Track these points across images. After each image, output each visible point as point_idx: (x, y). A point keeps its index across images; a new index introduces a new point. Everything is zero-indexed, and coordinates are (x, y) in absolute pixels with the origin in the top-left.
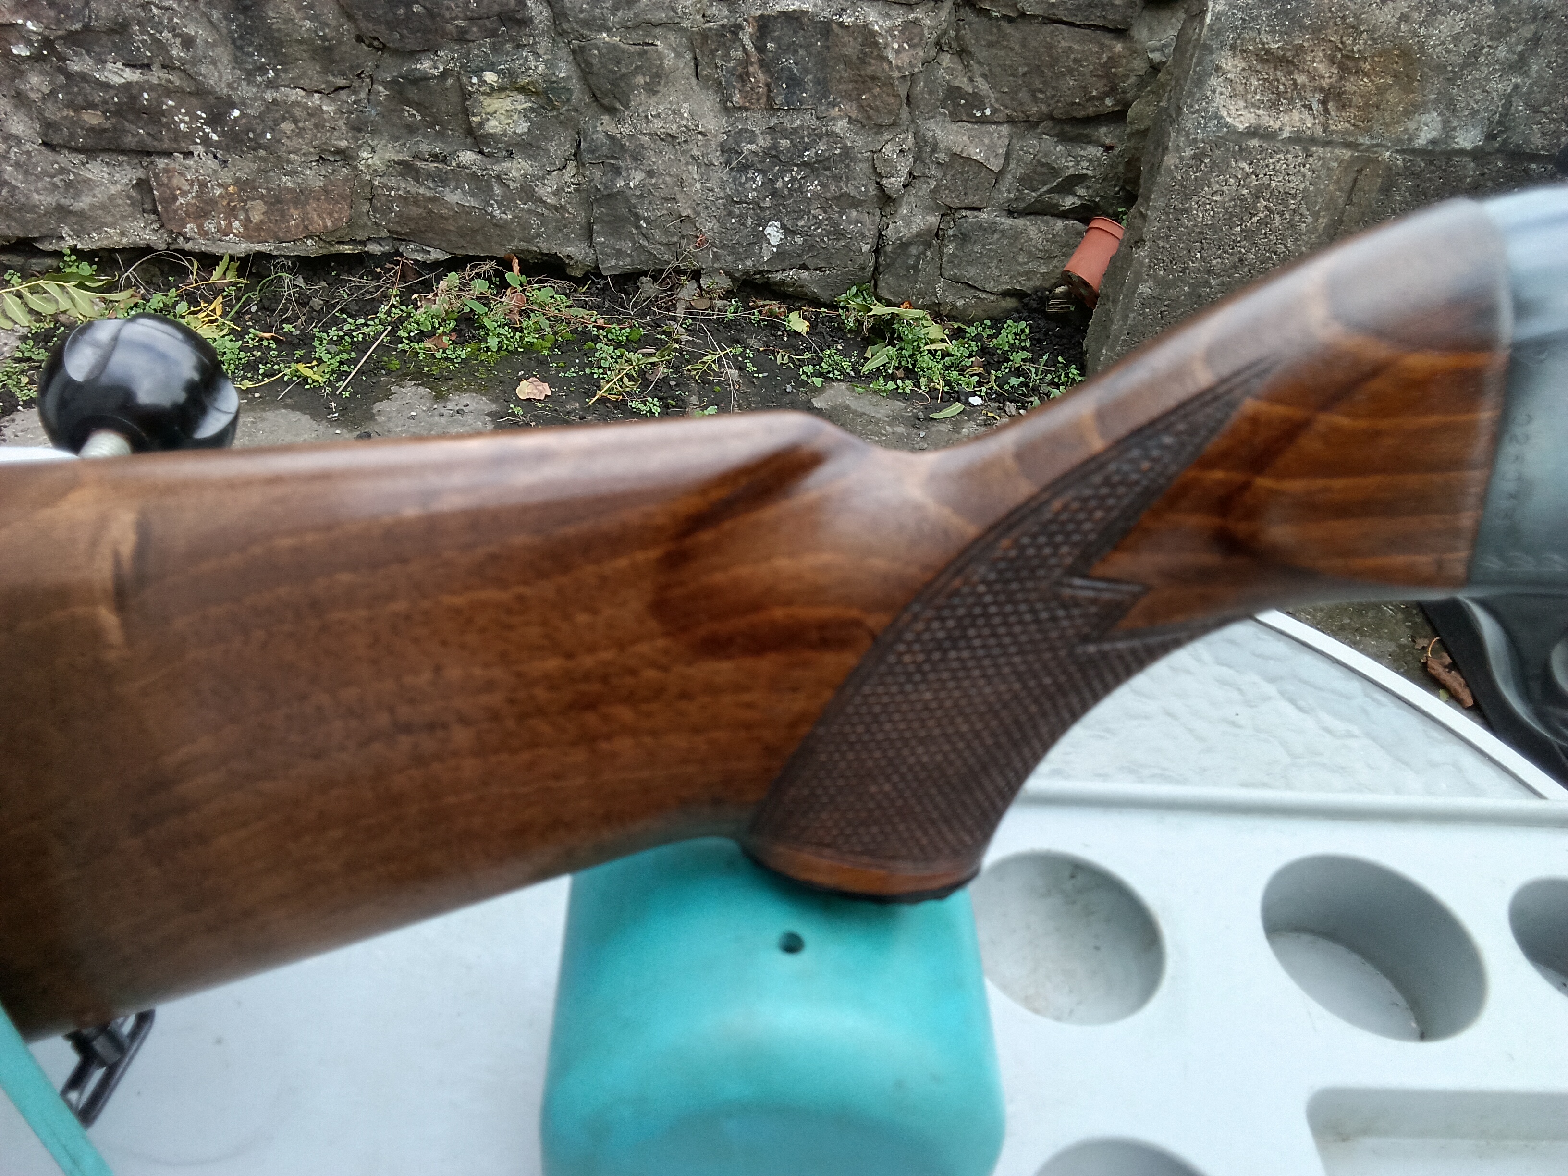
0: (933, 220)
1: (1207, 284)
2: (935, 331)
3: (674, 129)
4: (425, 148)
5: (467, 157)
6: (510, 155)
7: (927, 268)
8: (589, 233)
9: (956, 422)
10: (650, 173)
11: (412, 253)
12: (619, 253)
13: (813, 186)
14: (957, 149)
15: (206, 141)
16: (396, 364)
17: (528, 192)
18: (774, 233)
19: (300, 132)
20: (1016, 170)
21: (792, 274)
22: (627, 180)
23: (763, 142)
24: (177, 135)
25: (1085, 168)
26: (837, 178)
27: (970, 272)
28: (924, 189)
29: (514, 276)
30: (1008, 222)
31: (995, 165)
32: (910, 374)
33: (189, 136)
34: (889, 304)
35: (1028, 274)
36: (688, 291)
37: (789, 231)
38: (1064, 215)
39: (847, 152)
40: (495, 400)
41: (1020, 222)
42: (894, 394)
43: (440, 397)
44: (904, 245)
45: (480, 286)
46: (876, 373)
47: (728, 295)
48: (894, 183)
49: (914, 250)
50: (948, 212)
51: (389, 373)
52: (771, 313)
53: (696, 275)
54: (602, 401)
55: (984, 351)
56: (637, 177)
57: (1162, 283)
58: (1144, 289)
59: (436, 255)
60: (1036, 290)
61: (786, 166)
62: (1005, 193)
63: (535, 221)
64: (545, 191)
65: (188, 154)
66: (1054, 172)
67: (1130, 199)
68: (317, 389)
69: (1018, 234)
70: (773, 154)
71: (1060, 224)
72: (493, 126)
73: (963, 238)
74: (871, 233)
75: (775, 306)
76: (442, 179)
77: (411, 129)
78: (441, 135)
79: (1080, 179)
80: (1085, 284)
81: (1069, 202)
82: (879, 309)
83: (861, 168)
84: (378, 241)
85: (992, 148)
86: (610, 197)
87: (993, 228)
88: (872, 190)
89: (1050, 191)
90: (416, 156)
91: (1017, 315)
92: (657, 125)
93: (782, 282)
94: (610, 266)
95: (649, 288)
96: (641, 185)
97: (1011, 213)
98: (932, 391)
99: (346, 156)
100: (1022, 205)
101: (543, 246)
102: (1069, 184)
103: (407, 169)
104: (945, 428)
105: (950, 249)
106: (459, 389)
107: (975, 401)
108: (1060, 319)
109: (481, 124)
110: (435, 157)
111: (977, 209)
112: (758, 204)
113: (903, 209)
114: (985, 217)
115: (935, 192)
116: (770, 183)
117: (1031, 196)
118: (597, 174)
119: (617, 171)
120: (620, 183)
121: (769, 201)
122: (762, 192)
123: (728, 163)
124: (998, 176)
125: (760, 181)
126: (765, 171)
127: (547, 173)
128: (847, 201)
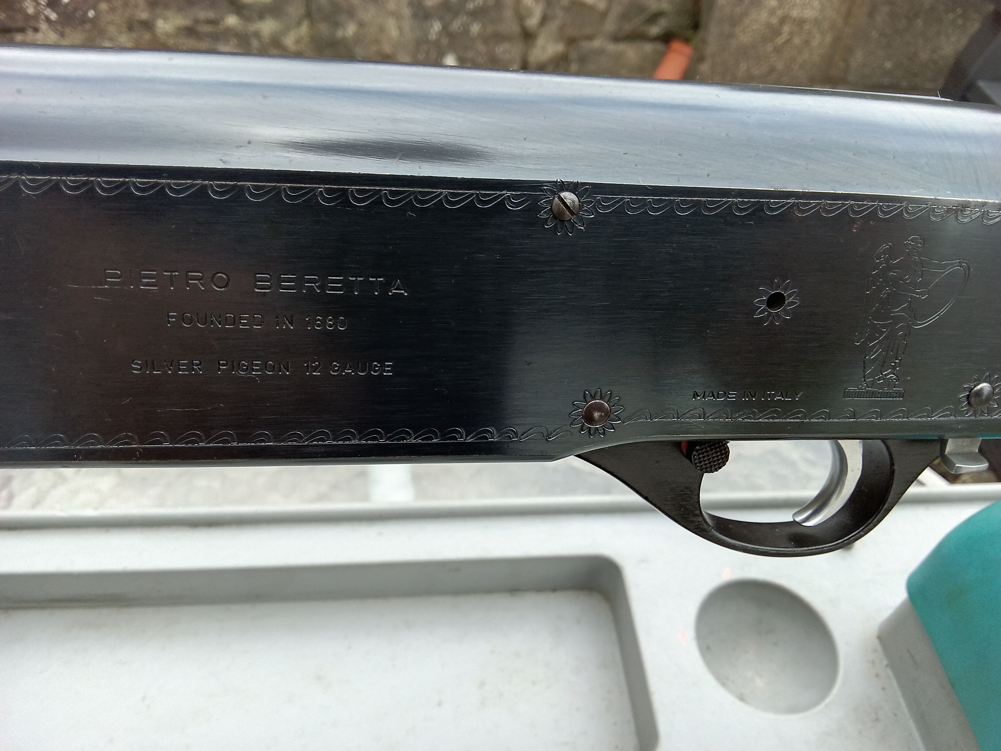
0: (560, 47)
4: (202, 14)
5: (232, 20)
6: (261, 17)
10: (361, 24)
13: (475, 28)
15: (48, 19)
17: (276, 43)
19: (113, 10)
20: (617, 10)
22: (345, 30)
24: (28, 17)
25: (664, 6)
26: (493, 21)
28: (553, 26)
30: (612, 47)
31: (601, 6)
33: (36, 16)
37: (461, 61)
38: (652, 40)
39: (499, 4)
41: (622, 46)
48: (533, 22)
50: (571, 41)
56: (351, 29)
61: (456, 14)
62: (610, 25)
64: (289, 42)
65: (36, 30)
66: (642, 9)
67: (696, 26)
69: (619, 55)
70: (446, 7)
71: (649, 47)
73: (583, 60)
74: (518, 59)
76: (215, 37)
77: (191, 3)
78: (212, 6)
79: (661, 14)
81: (655, 30)
83: (508, 14)
86: (334, 44)
87: (601, 52)
88: (517, 29)
89: (642, 23)
90: (197, 21)
96: (356, 34)
97: (615, 39)
99: (147, 25)
100: (622, 34)
102: (654, 18)
103: (190, 31)
105: (574, 68)
110: (210, 22)
111: (590, 38)
112: (437, 43)
113: (541, 41)
114: (597, 43)
115: (561, 28)
116: (445, 28)
117: (628, 28)
118: (323, 28)
119: (337, 25)
120: (340, 33)
121: (445, 41)
122: (440, 33)
123: (415, 16)
124: (604, 15)
125: (437, 26)
126: (441, 19)
127: (289, 30)
128: (499, 38)
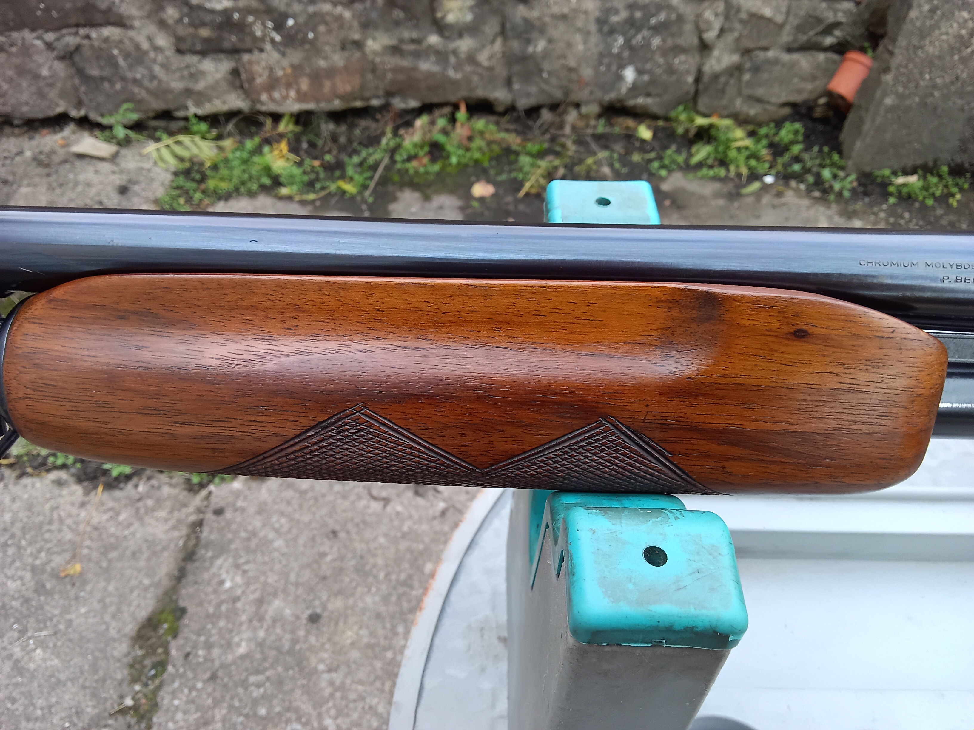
0: (735, 58)
1: (932, 95)
2: (739, 133)
3: (566, 10)
4: (407, 34)
5: (434, 39)
6: (460, 35)
7: (731, 91)
8: (509, 82)
9: (758, 195)
10: (550, 41)
11: (398, 104)
12: (528, 95)
13: (656, 42)
14: (754, 10)
15: (273, 41)
16: (396, 178)
17: (471, 59)
18: (629, 74)
19: (329, 31)
20: (794, 21)
21: (641, 100)
22: (535, 46)
23: (624, 15)
24: (255, 39)
25: (841, 17)
26: (673, 35)
27: (760, 92)
28: (730, 38)
29: (462, 115)
30: (786, 57)
31: (779, 19)
32: (723, 163)
33: (262, 39)
34: (705, 116)
35: (800, 91)
36: (572, 116)
37: (640, 72)
38: (825, 50)
39: (680, 19)
40: (460, 198)
41: (795, 56)
42: (715, 178)
43: (427, 198)
44: (716, 77)
45: (441, 122)
46: (700, 165)
47: (599, 116)
48: (710, 35)
49: (723, 79)
50: (747, 52)
51: (394, 184)
52: (628, 128)
53: (577, 106)
54: (527, 194)
55: (771, 145)
56: (541, 45)
57: (902, 97)
58: (889, 101)
59: (413, 104)
60: (805, 102)
61: (639, 29)
62: (786, 37)
63: (475, 78)
64: (483, 58)
65: (262, 50)
66: (819, 21)
67: (877, 38)
68: (353, 198)
69: (793, 65)
70: (631, 22)
71: (821, 57)
72: (451, 18)
73: (756, 69)
74: (694, 70)
75: (630, 122)
76: (417, 55)
77: (397, 23)
78: (416, 26)
79: (837, 25)
80: (842, 98)
81: (829, 41)
82: (700, 121)
83: (688, 27)
84: (378, 97)
85: (777, 9)
86: (524, 59)
87: (776, 62)
88: (695, 41)
89: (817, 34)
90: (401, 41)
91: (792, 118)
92: (556, 10)
93: (634, 107)
94: (523, 103)
95: (546, 115)
96: (545, 50)
97: (790, 50)
98: (739, 175)
99: (358, 45)
100: (796, 45)
101: (480, 93)
102: (829, 29)
103: (395, 50)
104: (750, 200)
105: (747, 77)
106: (438, 192)
107: (769, 179)
108: (824, 120)
109: (443, 18)
110: (413, 41)
111: (765, 49)
112: (619, 56)
113: (716, 53)
114: (771, 54)
115: (738, 40)
116: (628, 42)
117: (803, 38)
118: (515, 45)
119: (528, 41)
120: (530, 49)
121: (626, 54)
122: (622, 48)
123: (600, 30)
124: (781, 26)
125: (621, 40)
126: (624, 34)
127: (483, 46)
128: (679, 50)
